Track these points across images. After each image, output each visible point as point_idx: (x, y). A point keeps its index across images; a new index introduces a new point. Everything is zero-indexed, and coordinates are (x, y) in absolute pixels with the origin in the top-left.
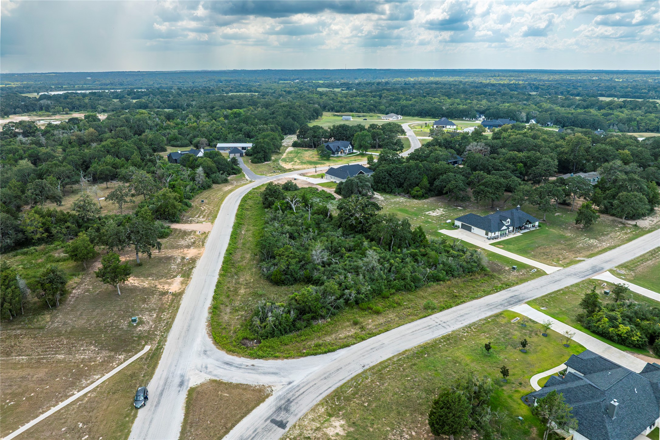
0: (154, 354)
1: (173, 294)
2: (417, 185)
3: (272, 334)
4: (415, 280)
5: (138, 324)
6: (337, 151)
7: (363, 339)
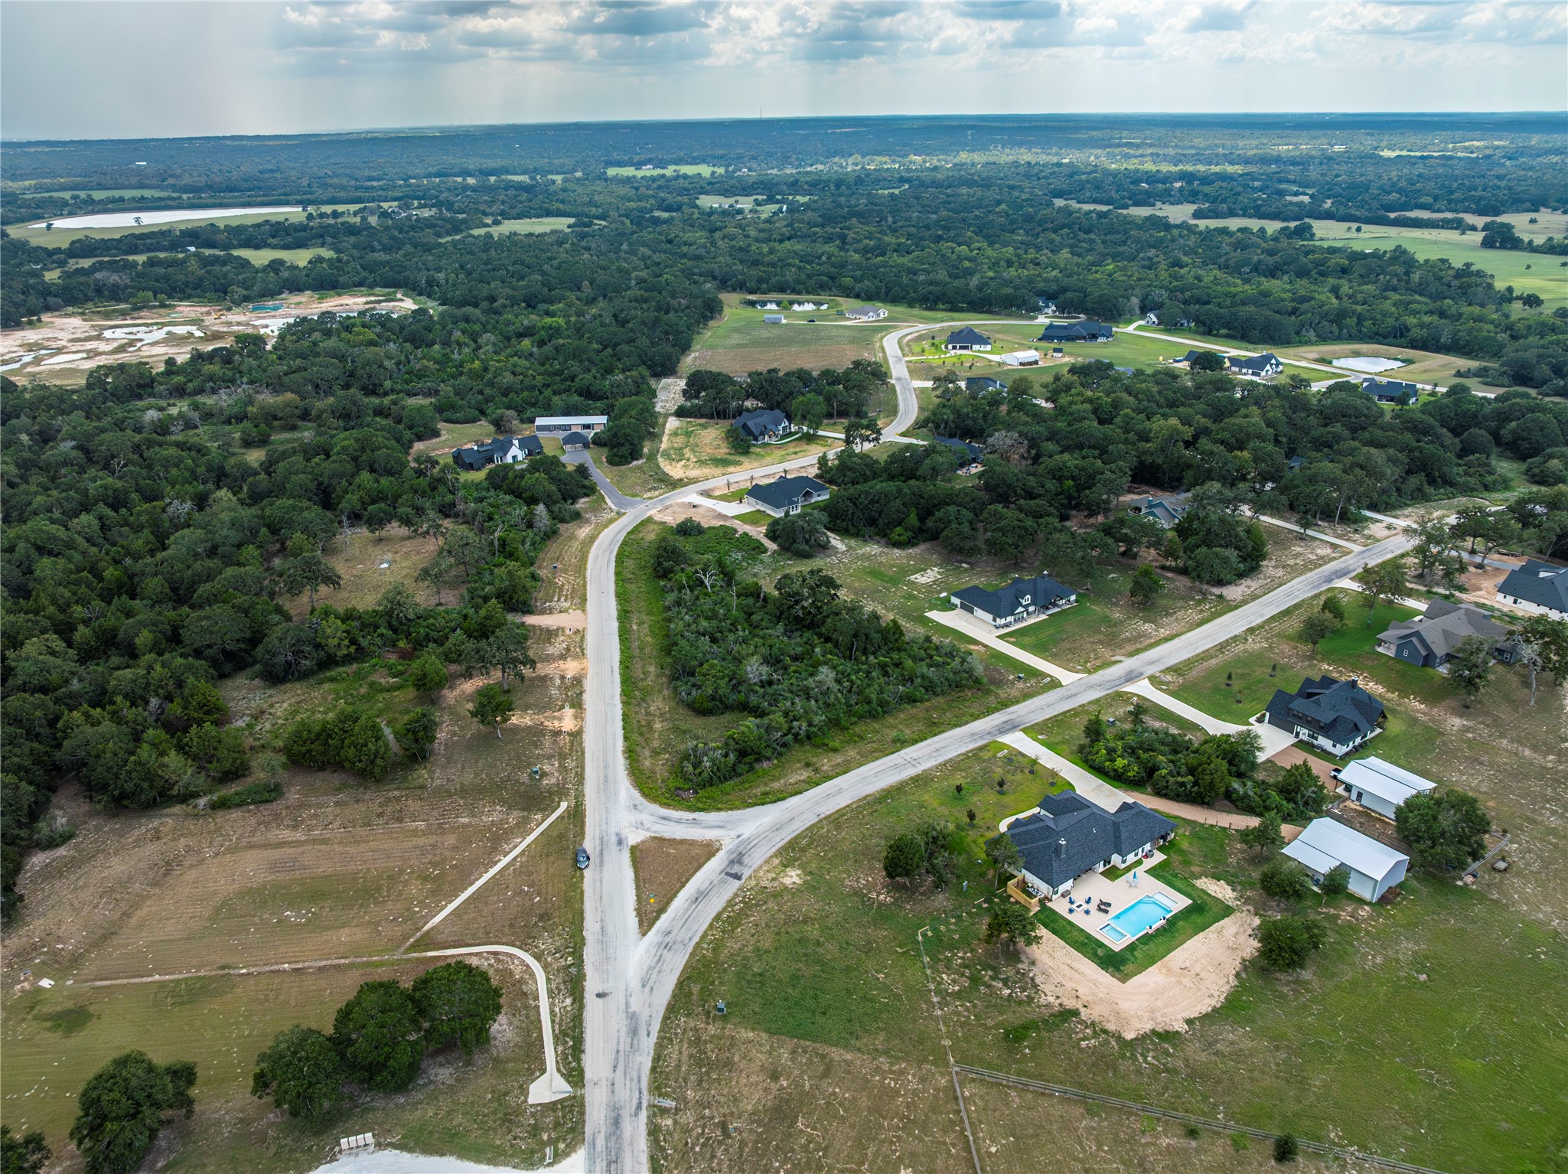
0: (576, 812)
1: (570, 734)
2: (900, 524)
3: (710, 783)
4: (882, 704)
5: (542, 777)
6: (763, 434)
7: (818, 784)
